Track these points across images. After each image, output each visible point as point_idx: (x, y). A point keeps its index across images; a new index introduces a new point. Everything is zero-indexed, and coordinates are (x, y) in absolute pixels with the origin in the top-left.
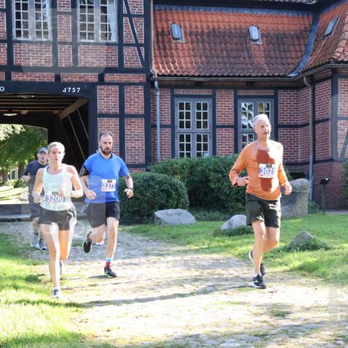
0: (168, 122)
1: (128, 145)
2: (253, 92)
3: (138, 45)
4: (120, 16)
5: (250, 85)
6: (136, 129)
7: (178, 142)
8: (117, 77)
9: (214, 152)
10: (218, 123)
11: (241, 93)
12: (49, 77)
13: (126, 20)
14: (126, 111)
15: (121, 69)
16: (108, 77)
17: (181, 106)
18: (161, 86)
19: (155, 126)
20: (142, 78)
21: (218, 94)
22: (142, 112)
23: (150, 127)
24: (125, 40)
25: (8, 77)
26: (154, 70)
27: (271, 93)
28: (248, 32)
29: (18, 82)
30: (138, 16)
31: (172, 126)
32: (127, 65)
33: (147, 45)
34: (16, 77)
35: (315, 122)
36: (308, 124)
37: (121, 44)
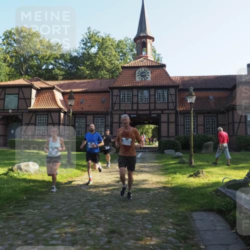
0: (182, 124)
1: (170, 131)
2: (210, 115)
3: (173, 102)
4: (168, 95)
5: (209, 113)
6: (172, 126)
7: (186, 130)
8: (167, 112)
9: (197, 132)
10: (198, 124)
11: (206, 115)
12: (148, 112)
13: (170, 96)
14: (170, 121)
15: (168, 109)
16: (164, 112)
17: (187, 119)
18: (180, 114)
19: (178, 125)
20: (174, 112)
21: (198, 115)
22: (174, 121)
23: (177, 125)
24: (169, 101)
25: (137, 112)
26: (178, 109)
27: (216, 115)
28: (209, 97)
29: (139, 114)
30: (173, 95)
31: (184, 125)
32: (170, 108)
33: (176, 102)
34: (139, 112)
35: (229, 124)
36: (226, 125)
37: (168, 102)
